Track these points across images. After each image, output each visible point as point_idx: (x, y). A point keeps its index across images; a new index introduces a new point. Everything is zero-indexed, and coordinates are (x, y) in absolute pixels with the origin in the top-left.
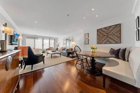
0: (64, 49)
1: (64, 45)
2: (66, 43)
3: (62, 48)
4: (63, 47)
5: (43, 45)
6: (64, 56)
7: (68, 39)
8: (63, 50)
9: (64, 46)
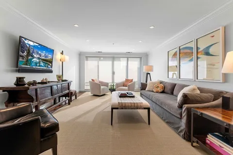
0: (168, 89)
1: (171, 74)
2: (179, 67)
3: (161, 82)
4: (166, 80)
5: (113, 73)
6: (168, 123)
7: (193, 45)
8: (163, 92)
9: (170, 78)
